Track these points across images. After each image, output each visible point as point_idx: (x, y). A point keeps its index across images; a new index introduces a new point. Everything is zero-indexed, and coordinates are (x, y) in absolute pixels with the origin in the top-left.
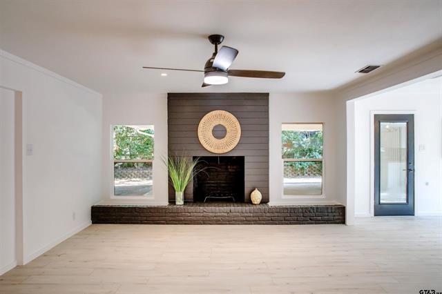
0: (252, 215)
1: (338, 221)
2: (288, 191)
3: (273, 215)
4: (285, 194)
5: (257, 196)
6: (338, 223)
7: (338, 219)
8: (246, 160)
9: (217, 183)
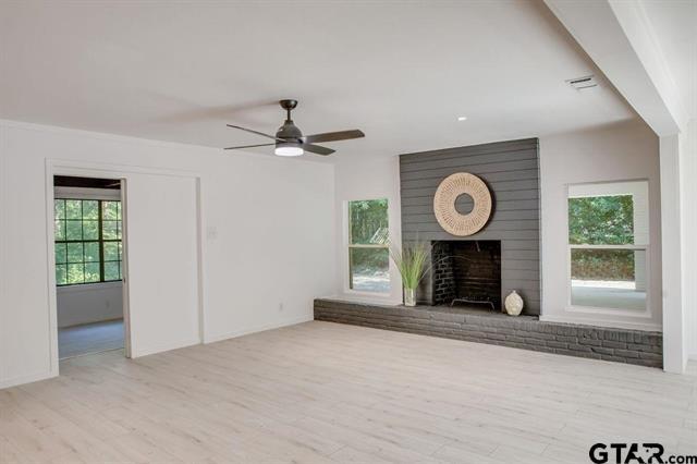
0: (495, 330)
1: (650, 362)
2: (578, 301)
3: (528, 334)
4: (572, 304)
5: (513, 303)
6: (649, 366)
7: (651, 358)
8: (504, 246)
9: (482, 281)
